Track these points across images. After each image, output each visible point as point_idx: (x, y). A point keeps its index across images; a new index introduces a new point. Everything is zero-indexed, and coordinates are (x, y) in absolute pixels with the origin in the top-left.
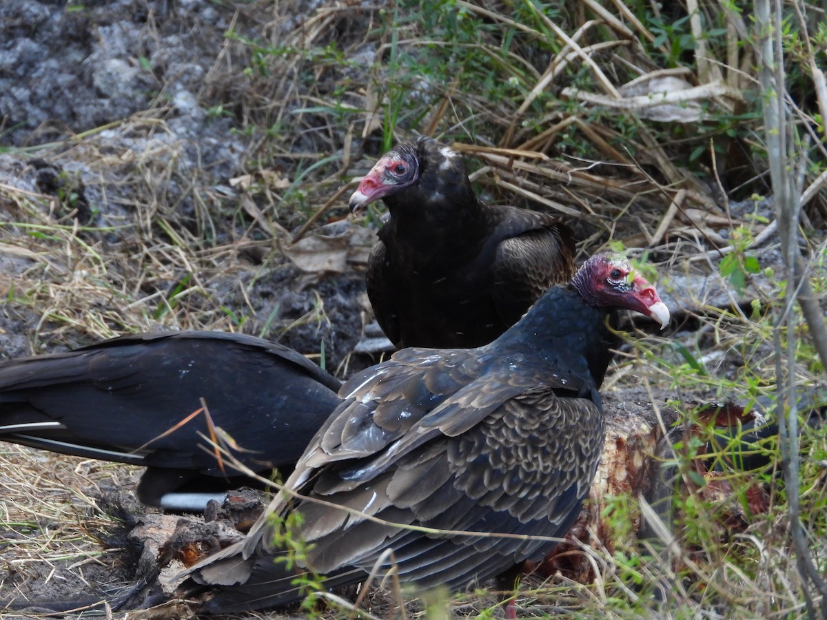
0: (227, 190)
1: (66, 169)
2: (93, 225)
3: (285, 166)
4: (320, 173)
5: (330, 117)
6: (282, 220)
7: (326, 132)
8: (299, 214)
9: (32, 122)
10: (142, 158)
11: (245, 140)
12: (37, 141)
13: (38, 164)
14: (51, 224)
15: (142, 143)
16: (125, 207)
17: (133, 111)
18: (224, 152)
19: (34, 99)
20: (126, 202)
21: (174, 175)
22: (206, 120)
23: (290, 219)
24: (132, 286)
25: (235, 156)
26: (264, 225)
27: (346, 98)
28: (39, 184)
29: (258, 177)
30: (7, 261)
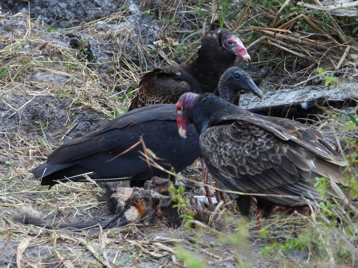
0: (152, 47)
1: (82, 38)
2: (94, 62)
3: (177, 36)
4: (192, 39)
5: (197, 14)
6: (176, 59)
7: (195, 21)
8: (183, 57)
9: (68, 17)
10: (116, 33)
11: (160, 25)
12: (70, 26)
13: (70, 36)
14: (76, 62)
15: (115, 26)
16: (108, 54)
17: (111, 12)
18: (151, 30)
19: (68, 8)
20: (109, 52)
21: (129, 40)
22: (143, 16)
23: (180, 59)
24: (111, 88)
25: (155, 32)
26: (168, 61)
27: (203, 6)
28: (71, 44)
29: (166, 41)
30: (57, 77)
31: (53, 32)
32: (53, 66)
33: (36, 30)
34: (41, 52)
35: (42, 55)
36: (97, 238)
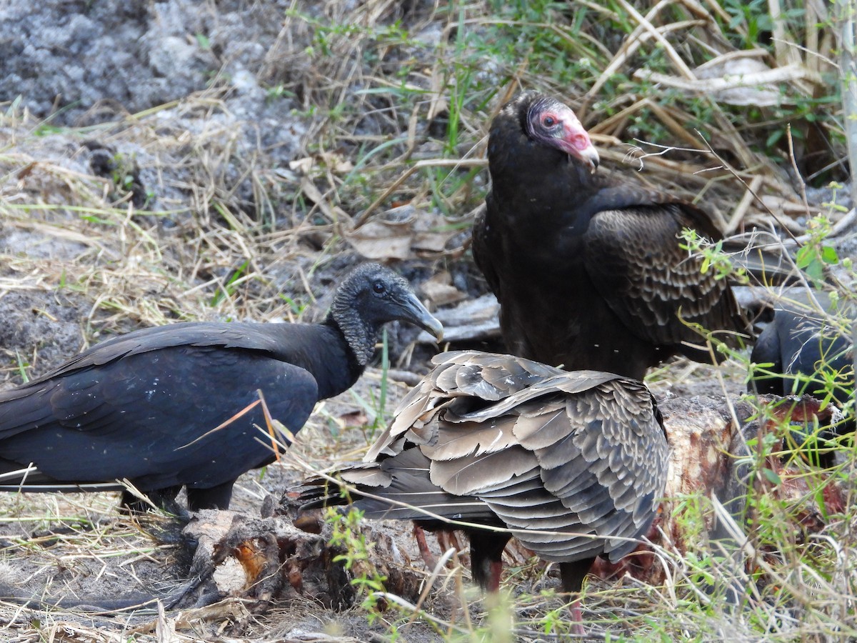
0: (287, 174)
1: (121, 151)
2: (148, 209)
3: (347, 148)
4: (384, 156)
5: (394, 98)
6: (344, 205)
7: (390, 114)
8: (361, 198)
9: (85, 102)
10: (199, 141)
11: (306, 121)
12: (91, 122)
13: (92, 146)
14: (105, 208)
15: (199, 124)
16: (182, 191)
17: (191, 90)
18: (285, 135)
19: (88, 78)
20: (183, 185)
21: (232, 158)
22: (266, 101)
23: (353, 204)
24: (188, 272)
25: (295, 139)
26: (325, 209)
27: (410, 79)
28: (93, 166)
29: (319, 160)
30: (59, 246)
31: (50, 135)
32: (49, 217)
33: (9, 131)
34: (20, 184)
35: (25, 190)
36: (152, 631)
